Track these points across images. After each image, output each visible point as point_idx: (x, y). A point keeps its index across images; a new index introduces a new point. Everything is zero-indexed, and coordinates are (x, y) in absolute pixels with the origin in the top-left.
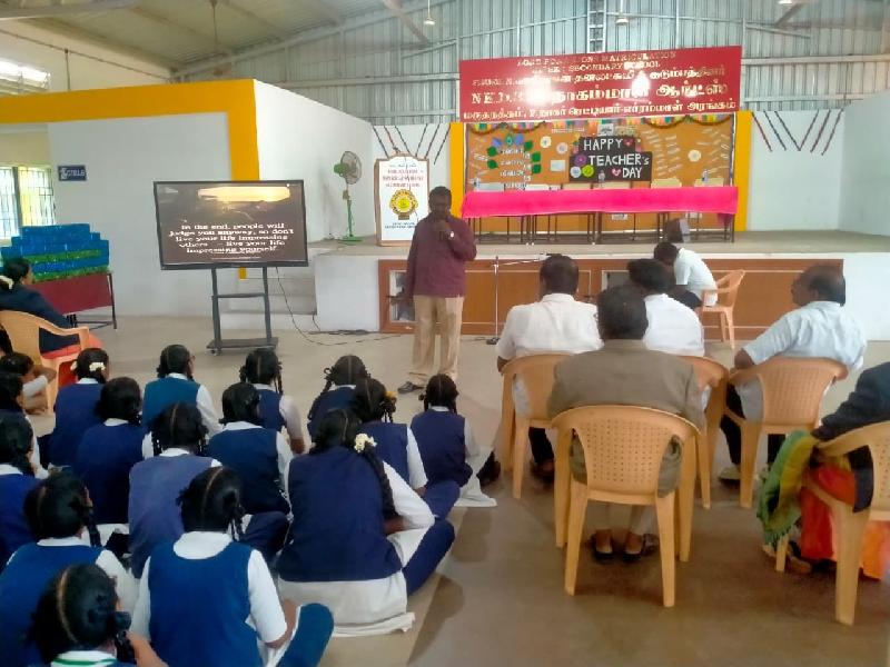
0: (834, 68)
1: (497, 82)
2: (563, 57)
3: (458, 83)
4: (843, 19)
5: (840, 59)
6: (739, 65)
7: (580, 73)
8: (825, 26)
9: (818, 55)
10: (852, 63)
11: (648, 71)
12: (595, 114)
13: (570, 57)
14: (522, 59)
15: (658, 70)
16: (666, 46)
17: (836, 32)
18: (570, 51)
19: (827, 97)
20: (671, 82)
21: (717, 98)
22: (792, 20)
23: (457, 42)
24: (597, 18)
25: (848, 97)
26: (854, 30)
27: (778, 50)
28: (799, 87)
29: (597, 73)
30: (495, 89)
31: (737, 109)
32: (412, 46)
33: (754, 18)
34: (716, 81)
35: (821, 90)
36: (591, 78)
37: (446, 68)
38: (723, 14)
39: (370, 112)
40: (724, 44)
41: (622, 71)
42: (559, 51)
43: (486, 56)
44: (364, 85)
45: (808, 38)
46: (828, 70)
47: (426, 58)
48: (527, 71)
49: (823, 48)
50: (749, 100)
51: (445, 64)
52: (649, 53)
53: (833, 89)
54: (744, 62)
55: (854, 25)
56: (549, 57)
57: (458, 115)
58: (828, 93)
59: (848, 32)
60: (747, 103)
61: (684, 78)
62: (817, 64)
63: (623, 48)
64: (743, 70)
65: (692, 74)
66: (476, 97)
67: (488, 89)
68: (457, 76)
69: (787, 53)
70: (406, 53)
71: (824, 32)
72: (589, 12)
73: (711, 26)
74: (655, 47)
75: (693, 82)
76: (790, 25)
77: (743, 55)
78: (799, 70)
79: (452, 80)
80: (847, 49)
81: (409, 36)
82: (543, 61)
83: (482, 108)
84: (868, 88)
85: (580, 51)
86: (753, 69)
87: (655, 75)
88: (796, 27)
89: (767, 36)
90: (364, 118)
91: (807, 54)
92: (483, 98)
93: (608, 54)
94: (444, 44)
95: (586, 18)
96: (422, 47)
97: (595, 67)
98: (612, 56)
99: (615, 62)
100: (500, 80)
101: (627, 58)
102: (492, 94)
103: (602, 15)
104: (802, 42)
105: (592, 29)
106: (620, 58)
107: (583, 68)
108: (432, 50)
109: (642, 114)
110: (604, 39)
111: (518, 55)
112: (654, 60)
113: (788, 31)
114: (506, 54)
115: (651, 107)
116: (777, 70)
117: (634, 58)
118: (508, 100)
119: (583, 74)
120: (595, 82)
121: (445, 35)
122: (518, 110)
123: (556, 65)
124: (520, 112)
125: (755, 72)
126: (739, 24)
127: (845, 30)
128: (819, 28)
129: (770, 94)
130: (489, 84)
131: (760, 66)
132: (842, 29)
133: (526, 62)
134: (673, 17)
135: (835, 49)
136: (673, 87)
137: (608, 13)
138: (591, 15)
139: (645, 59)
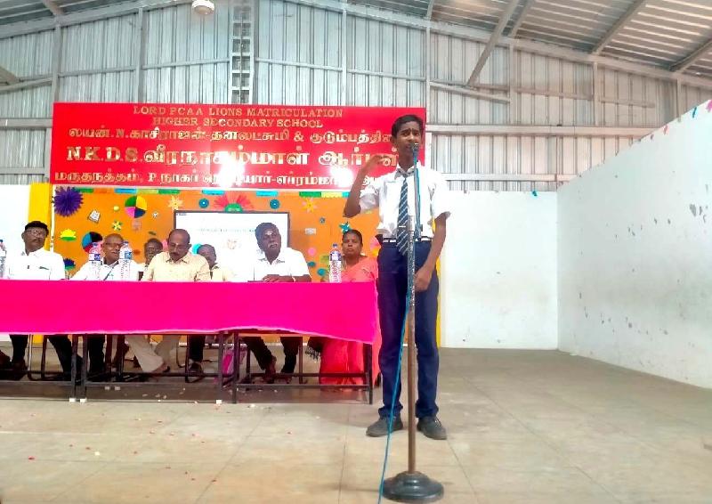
0: (541, 142)
1: (102, 133)
2: (196, 107)
3: (49, 132)
4: (548, 85)
5: (546, 130)
7: (217, 128)
8: (527, 91)
9: (519, 124)
10: (562, 137)
11: (306, 132)
12: (238, 182)
13: (205, 107)
14: (140, 106)
15: (321, 132)
16: (333, 102)
17: (540, 99)
18: (208, 100)
19: (534, 178)
20: (337, 148)
23: (54, 79)
24: (241, 61)
25: (560, 178)
26: (561, 97)
27: (471, 117)
28: (499, 166)
29: (240, 130)
30: (101, 143)
33: (441, 77)
35: (526, 169)
36: (231, 136)
40: (404, 106)
41: (274, 129)
42: (194, 100)
43: (96, 100)
45: (507, 103)
46: (533, 144)
48: (146, 123)
49: (526, 118)
51: (39, 106)
52: (309, 109)
53: (541, 167)
54: (429, 128)
55: (561, 93)
56: (179, 106)
57: (48, 175)
58: (534, 173)
59: (554, 100)
61: (355, 144)
62: (519, 136)
63: (277, 101)
64: (428, 137)
65: (364, 138)
66: (75, 153)
67: (92, 142)
68: (49, 123)
69: (482, 121)
71: (526, 97)
72: (231, 55)
73: (387, 83)
74: (318, 102)
75: (365, 148)
76: (486, 87)
77: (428, 121)
78: (499, 141)
79: (44, 129)
80: (554, 119)
82: (168, 111)
83: (81, 167)
85: (220, 100)
86: (441, 138)
87: (316, 138)
88: (492, 90)
89: (457, 100)
91: (507, 124)
92: (83, 154)
93: (256, 107)
95: (228, 62)
96: (7, 84)
97: (239, 122)
98: (261, 110)
99: (264, 118)
100: (108, 131)
101: (280, 113)
102: (96, 148)
103: (249, 57)
104: (500, 108)
105: (235, 75)
106: (271, 113)
107: (223, 123)
108: (22, 89)
109: (300, 187)
110: (250, 88)
111: (136, 101)
112: (315, 119)
113: (482, 93)
114: (123, 100)
115: (312, 178)
116: (470, 141)
117: (289, 112)
118: (117, 157)
119: (223, 130)
120: (237, 142)
121: (43, 71)
122: (132, 173)
123: (185, 115)
124: (134, 175)
125: (443, 141)
126: (423, 82)
127: (551, 98)
128: (520, 93)
129: (463, 170)
130: (92, 136)
131: (450, 134)
132: (548, 96)
133: (145, 110)
134: (339, 69)
135: (540, 118)
136: (341, 155)
137: (258, 59)
138: (234, 58)
139: (303, 115)
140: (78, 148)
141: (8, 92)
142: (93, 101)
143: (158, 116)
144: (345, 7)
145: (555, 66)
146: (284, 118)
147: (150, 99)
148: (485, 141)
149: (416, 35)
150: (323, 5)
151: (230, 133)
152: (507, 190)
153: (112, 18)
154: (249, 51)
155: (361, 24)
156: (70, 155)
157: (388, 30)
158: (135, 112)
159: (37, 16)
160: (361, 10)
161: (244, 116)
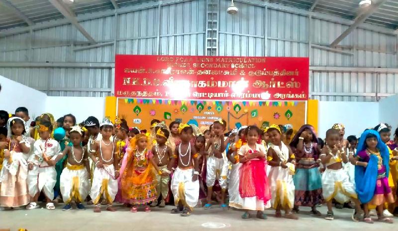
0: (368, 76)
1: (142, 71)
2: (189, 57)
3: (113, 70)
4: (372, 46)
5: (372, 70)
6: (308, 70)
7: (199, 68)
8: (362, 49)
9: (358, 66)
10: (379, 73)
11: (247, 70)
12: (210, 97)
13: (193, 57)
14: (160, 56)
15: (254, 70)
16: (259, 54)
17: (368, 53)
18: (193, 54)
19: (365, 94)
20: (262, 78)
21: (294, 91)
22: (340, 43)
23: (115, 42)
24: (212, 33)
25: (378, 95)
27: (332, 62)
29: (213, 69)
30: (140, 77)
31: (307, 98)
32: (82, 44)
33: (316, 41)
34: (293, 79)
35: (361, 89)
36: (207, 72)
37: (106, 59)
38: (295, 37)
39: (49, 88)
40: (296, 56)
41: (230, 69)
42: (186, 53)
44: (46, 67)
45: (350, 55)
47: (92, 51)
48: (163, 65)
49: (361, 63)
50: (314, 94)
51: (107, 56)
52: (248, 58)
53: (368, 89)
54: (310, 68)
55: (379, 50)
56: (180, 57)
57: (113, 90)
58: (365, 92)
59: (375, 54)
60: (313, 96)
61: (272, 77)
62: (357, 72)
63: (229, 54)
64: (310, 73)
65: (276, 73)
66: (127, 81)
67: (135, 75)
68: (113, 65)
69: (337, 64)
70: (79, 47)
71: (361, 52)
72: (207, 30)
73: (287, 44)
74: (251, 54)
75: (277, 79)
76: (339, 47)
77: (310, 64)
78: (346, 75)
79: (110, 68)
80: (376, 64)
81: (80, 37)
82: (175, 59)
83: (130, 88)
84: (390, 89)
85: (201, 54)
87: (251, 73)
88: (343, 48)
89: (324, 53)
90: (44, 91)
93: (219, 57)
94: (105, 43)
95: (205, 33)
96: (89, 44)
97: (211, 66)
98: (223, 59)
99: (225, 63)
100: (144, 70)
101: (233, 60)
102: (138, 79)
103: (216, 31)
104: (347, 58)
105: (208, 40)
106: (228, 60)
107: (203, 65)
108: (97, 47)
109: (243, 99)
110: (217, 47)
111: (157, 54)
112: (251, 63)
113: (338, 50)
114: (150, 53)
115: (249, 95)
116: (331, 75)
117: (238, 60)
118: (149, 83)
119: (203, 70)
120: (210, 76)
121: (107, 38)
122: (157, 92)
123: (183, 62)
124: (158, 93)
125: (317, 75)
126: (307, 44)
127: (374, 53)
128: (358, 50)
129: (328, 91)
130: (136, 72)
131: (320, 71)
132: (372, 52)
133: (163, 59)
134: (263, 37)
135: (368, 63)
136: (265, 82)
137: (220, 32)
138: (208, 31)
139: (245, 62)
140: (129, 79)
141: (90, 49)
142: (134, 54)
143: (170, 62)
144: (267, 4)
145: (376, 36)
146: (235, 63)
147: (164, 53)
148: (339, 75)
149: (303, 19)
150: (252, 3)
151: (207, 71)
152: (350, 101)
153: (143, 10)
154: (216, 28)
155: (274, 13)
156: (125, 82)
157: (288, 16)
158: (158, 60)
159: (104, 9)
160: (274, 6)
161: (214, 62)
